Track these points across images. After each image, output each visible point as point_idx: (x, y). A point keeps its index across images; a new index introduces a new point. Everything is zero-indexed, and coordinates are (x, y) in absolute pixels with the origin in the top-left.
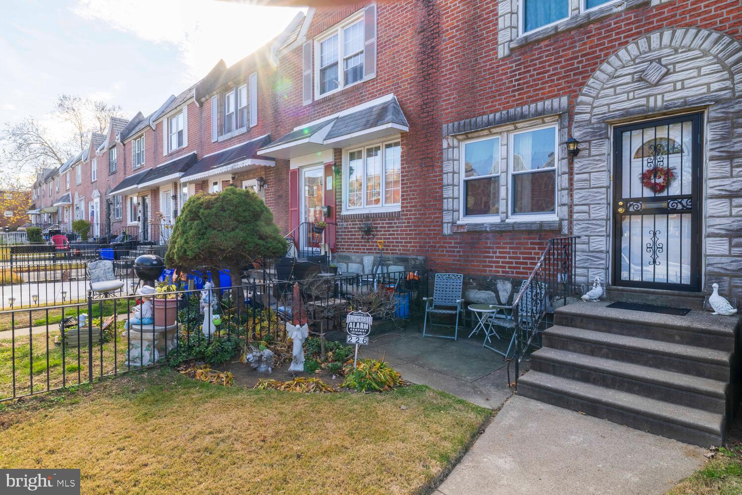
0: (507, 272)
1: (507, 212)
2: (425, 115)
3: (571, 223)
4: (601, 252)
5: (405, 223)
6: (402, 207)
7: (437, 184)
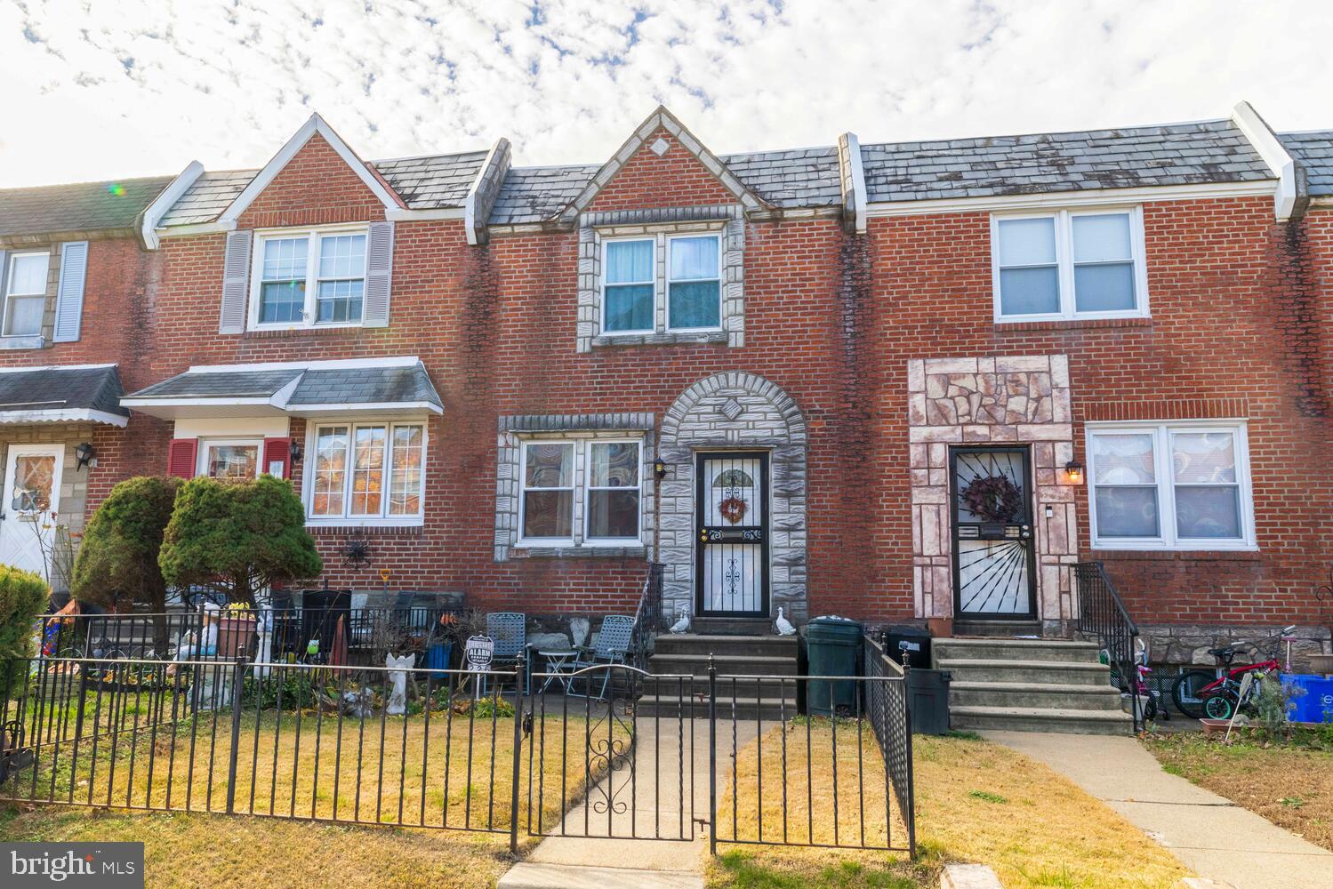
0: (583, 608)
1: (582, 535)
2: (470, 397)
3: (656, 550)
4: (687, 581)
5: (430, 543)
6: (425, 521)
7: (486, 493)
